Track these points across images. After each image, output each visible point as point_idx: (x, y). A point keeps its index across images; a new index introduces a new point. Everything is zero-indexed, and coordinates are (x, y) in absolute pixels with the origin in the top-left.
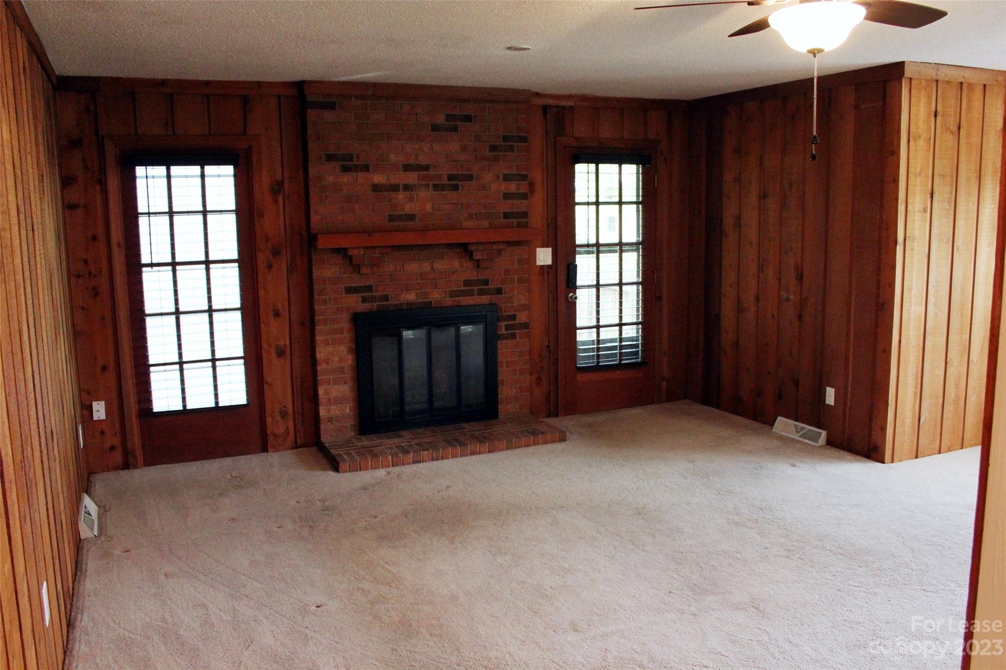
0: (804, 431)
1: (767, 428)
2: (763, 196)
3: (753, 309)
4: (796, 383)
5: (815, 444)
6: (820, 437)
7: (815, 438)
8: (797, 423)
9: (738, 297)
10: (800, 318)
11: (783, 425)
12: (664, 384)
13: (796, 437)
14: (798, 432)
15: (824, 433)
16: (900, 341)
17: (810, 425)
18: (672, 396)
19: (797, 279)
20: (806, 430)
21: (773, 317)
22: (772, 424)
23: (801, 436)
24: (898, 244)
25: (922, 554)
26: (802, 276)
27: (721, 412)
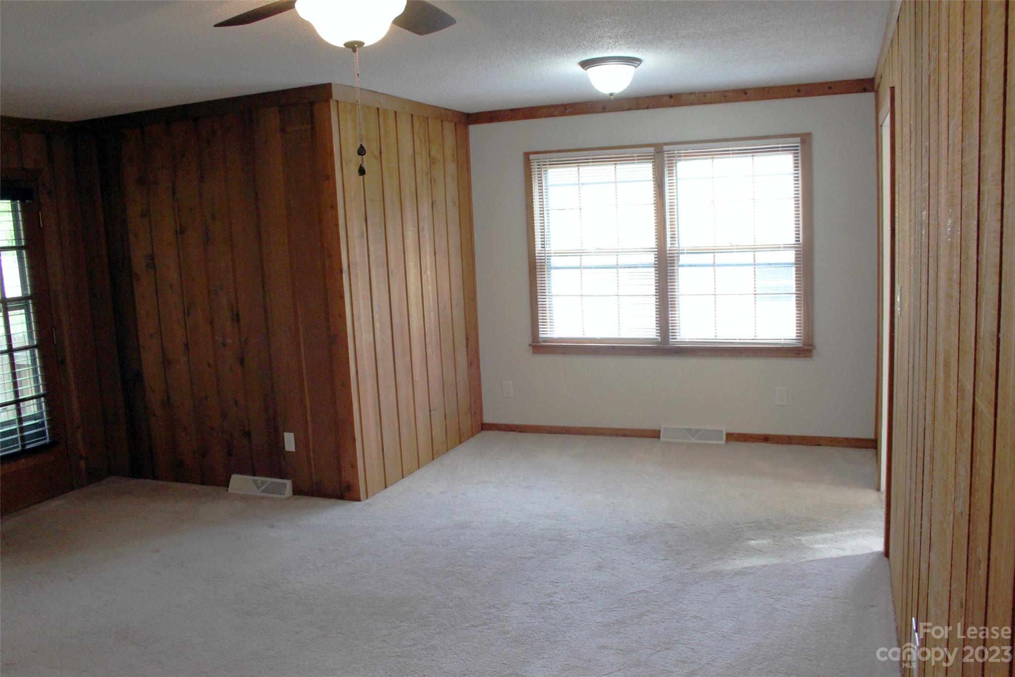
0: (265, 486)
1: (222, 490)
2: (181, 231)
3: (184, 360)
4: (248, 435)
5: (283, 497)
6: (286, 488)
7: (279, 490)
8: (256, 478)
9: (162, 347)
10: (242, 361)
11: (239, 483)
12: (83, 464)
13: (258, 493)
14: (258, 488)
15: (289, 483)
16: (357, 372)
17: (271, 476)
18: (94, 476)
19: (232, 320)
20: (268, 483)
21: (209, 365)
22: (226, 484)
23: (263, 491)
24: (343, 272)
25: (449, 588)
26: (238, 315)
27: (161, 483)
